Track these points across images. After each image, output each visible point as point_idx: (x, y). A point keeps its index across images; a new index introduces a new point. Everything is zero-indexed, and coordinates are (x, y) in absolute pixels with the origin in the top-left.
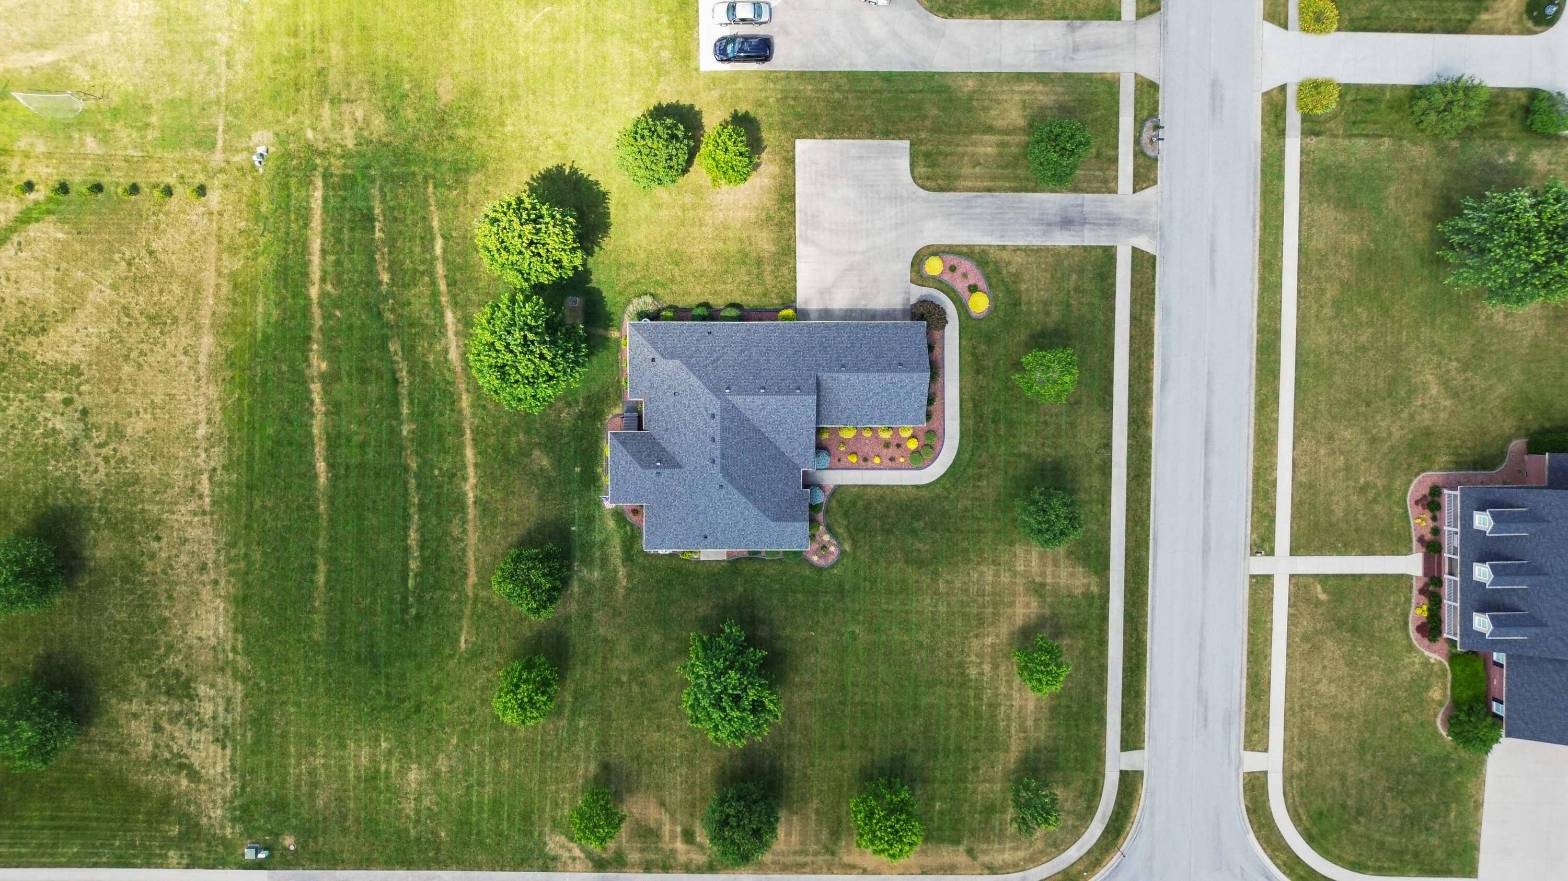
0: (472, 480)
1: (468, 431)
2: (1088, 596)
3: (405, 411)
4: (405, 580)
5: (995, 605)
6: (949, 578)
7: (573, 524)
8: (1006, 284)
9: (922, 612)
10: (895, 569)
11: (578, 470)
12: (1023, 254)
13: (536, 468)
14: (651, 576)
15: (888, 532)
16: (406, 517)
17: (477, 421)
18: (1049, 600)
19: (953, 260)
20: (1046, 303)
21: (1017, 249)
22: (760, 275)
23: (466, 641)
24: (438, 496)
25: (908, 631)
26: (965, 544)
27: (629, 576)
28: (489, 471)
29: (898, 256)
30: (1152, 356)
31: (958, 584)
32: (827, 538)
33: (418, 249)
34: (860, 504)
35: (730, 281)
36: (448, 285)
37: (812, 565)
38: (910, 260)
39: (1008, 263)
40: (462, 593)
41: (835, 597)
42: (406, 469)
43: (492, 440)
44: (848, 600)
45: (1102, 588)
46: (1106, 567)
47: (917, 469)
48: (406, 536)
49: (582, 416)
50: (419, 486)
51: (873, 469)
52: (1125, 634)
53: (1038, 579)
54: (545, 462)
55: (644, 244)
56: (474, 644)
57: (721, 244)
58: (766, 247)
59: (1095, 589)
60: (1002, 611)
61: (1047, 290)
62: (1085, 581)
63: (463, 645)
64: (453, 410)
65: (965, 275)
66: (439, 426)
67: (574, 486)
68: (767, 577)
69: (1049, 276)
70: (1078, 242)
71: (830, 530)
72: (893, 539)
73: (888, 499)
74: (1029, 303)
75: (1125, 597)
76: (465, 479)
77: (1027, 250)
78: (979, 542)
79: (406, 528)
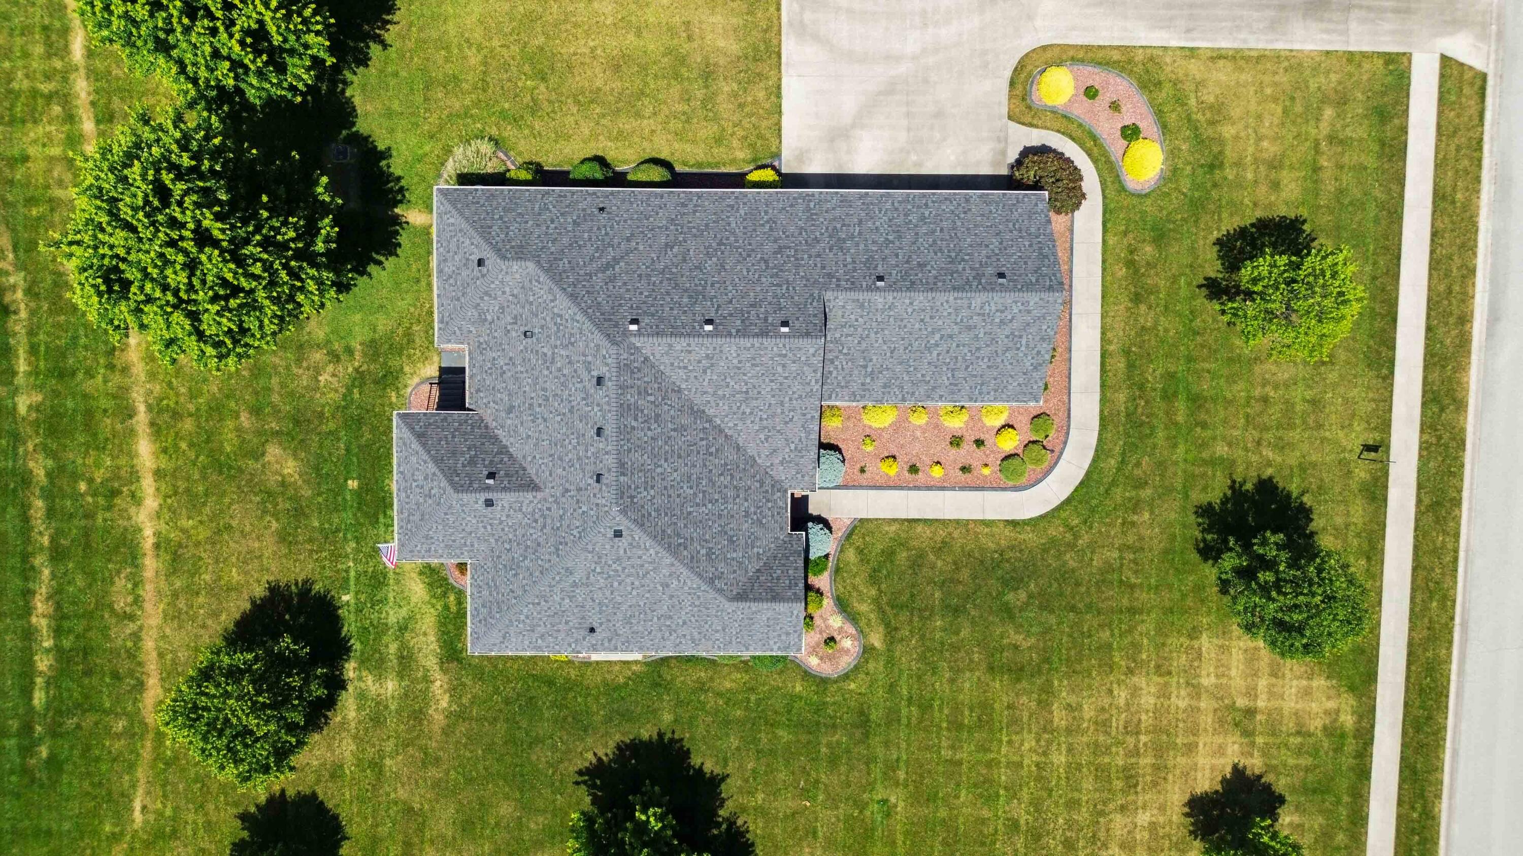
0: (151, 503)
1: (142, 408)
2: (1333, 732)
3: (22, 367)
4: (27, 692)
5: (1159, 751)
6: (1072, 699)
7: (345, 587)
8: (1194, 127)
9: (1020, 765)
10: (967, 682)
11: (353, 484)
12: (1229, 65)
13: (272, 481)
14: (496, 691)
15: (957, 611)
16: (28, 572)
17: (157, 389)
18: (1260, 740)
19: (1096, 77)
20: (1275, 165)
21: (1218, 56)
22: (708, 101)
23: (144, 808)
24: (87, 533)
25: (991, 799)
26: (1105, 635)
27: (455, 691)
28: (182, 485)
29: (985, 65)
30: (1473, 271)
31: (1088, 712)
32: (836, 622)
33: (39, 50)
34: (902, 556)
35: (648, 111)
36: (98, 122)
37: (807, 675)
38: (1008, 74)
39: (1200, 84)
40: (135, 717)
41: (851, 736)
42: (26, 480)
43: (188, 425)
44: (876, 741)
45: (1361, 717)
46: (1371, 677)
47: (1016, 489)
48: (28, 611)
49: (360, 378)
50: (51, 513)
51: (929, 488)
52: (1400, 803)
53: (1241, 702)
54: (290, 468)
55: (478, 35)
56: (160, 814)
57: (631, 37)
58: (721, 43)
59: (1348, 720)
60: (1170, 763)
61: (1276, 138)
62: (1331, 705)
63: (137, 815)
64: (111, 367)
65: (1115, 106)
66: (85, 396)
67: (348, 516)
68: (719, 694)
69: (1279, 110)
70: (1338, 45)
71: (842, 605)
72: (967, 624)
73: (957, 548)
74: (1238, 164)
75: (1404, 733)
76: (136, 499)
77: (1236, 58)
78: (1130, 631)
79: (28, 594)
